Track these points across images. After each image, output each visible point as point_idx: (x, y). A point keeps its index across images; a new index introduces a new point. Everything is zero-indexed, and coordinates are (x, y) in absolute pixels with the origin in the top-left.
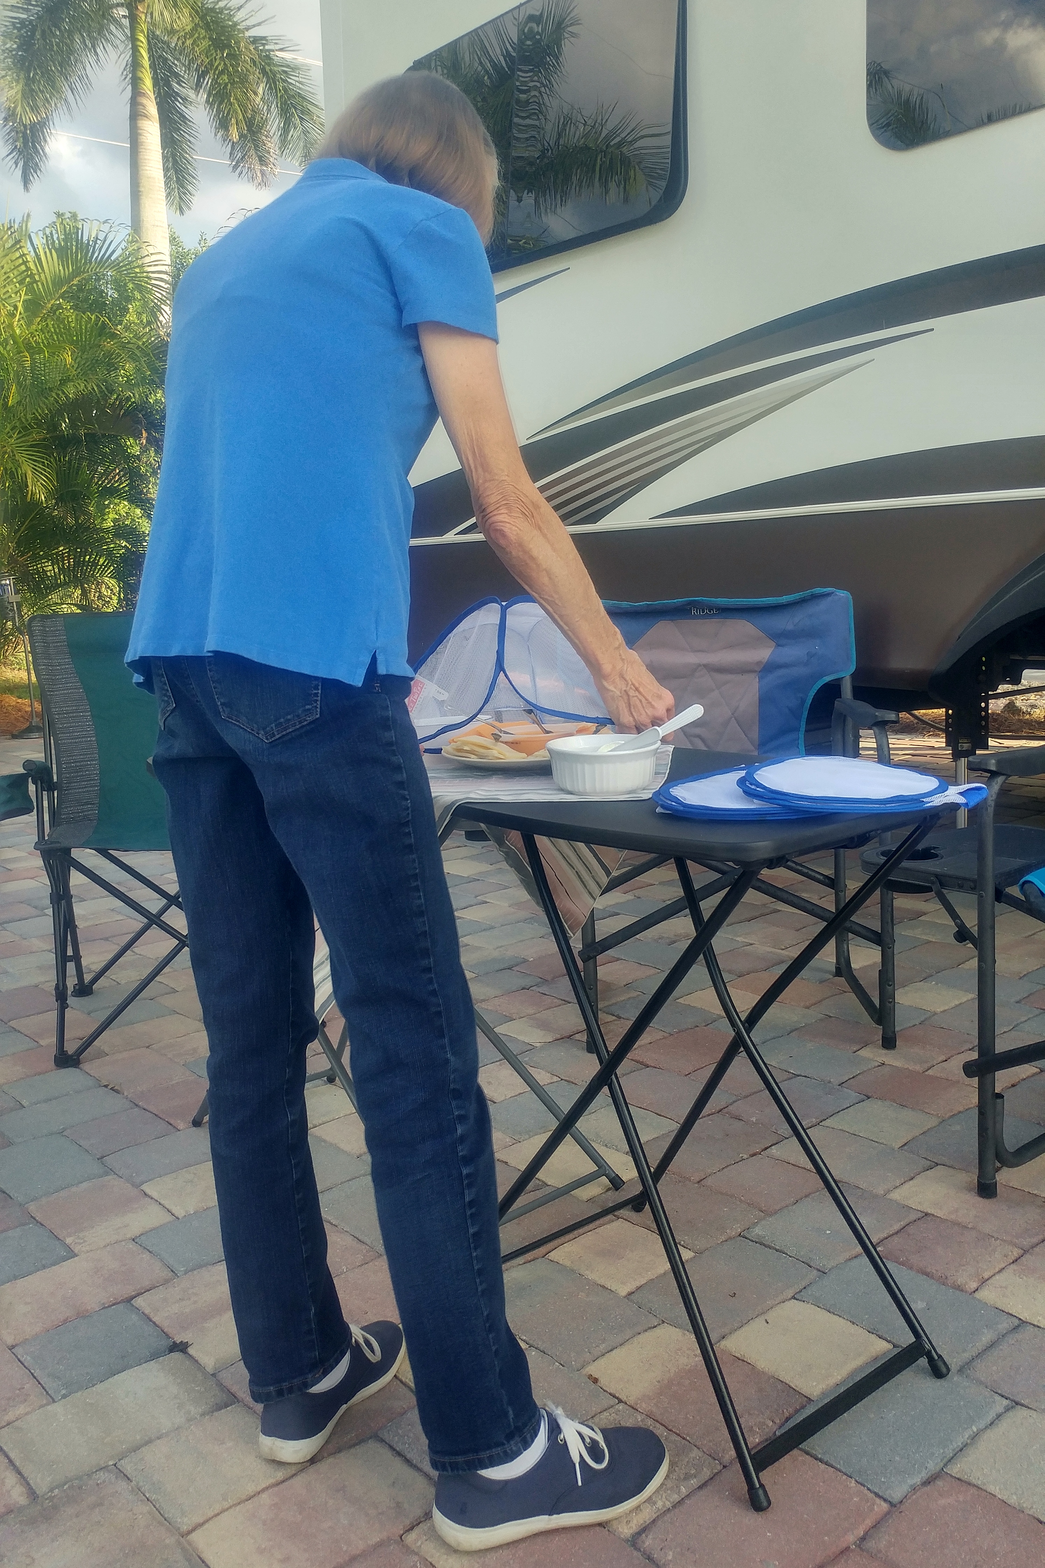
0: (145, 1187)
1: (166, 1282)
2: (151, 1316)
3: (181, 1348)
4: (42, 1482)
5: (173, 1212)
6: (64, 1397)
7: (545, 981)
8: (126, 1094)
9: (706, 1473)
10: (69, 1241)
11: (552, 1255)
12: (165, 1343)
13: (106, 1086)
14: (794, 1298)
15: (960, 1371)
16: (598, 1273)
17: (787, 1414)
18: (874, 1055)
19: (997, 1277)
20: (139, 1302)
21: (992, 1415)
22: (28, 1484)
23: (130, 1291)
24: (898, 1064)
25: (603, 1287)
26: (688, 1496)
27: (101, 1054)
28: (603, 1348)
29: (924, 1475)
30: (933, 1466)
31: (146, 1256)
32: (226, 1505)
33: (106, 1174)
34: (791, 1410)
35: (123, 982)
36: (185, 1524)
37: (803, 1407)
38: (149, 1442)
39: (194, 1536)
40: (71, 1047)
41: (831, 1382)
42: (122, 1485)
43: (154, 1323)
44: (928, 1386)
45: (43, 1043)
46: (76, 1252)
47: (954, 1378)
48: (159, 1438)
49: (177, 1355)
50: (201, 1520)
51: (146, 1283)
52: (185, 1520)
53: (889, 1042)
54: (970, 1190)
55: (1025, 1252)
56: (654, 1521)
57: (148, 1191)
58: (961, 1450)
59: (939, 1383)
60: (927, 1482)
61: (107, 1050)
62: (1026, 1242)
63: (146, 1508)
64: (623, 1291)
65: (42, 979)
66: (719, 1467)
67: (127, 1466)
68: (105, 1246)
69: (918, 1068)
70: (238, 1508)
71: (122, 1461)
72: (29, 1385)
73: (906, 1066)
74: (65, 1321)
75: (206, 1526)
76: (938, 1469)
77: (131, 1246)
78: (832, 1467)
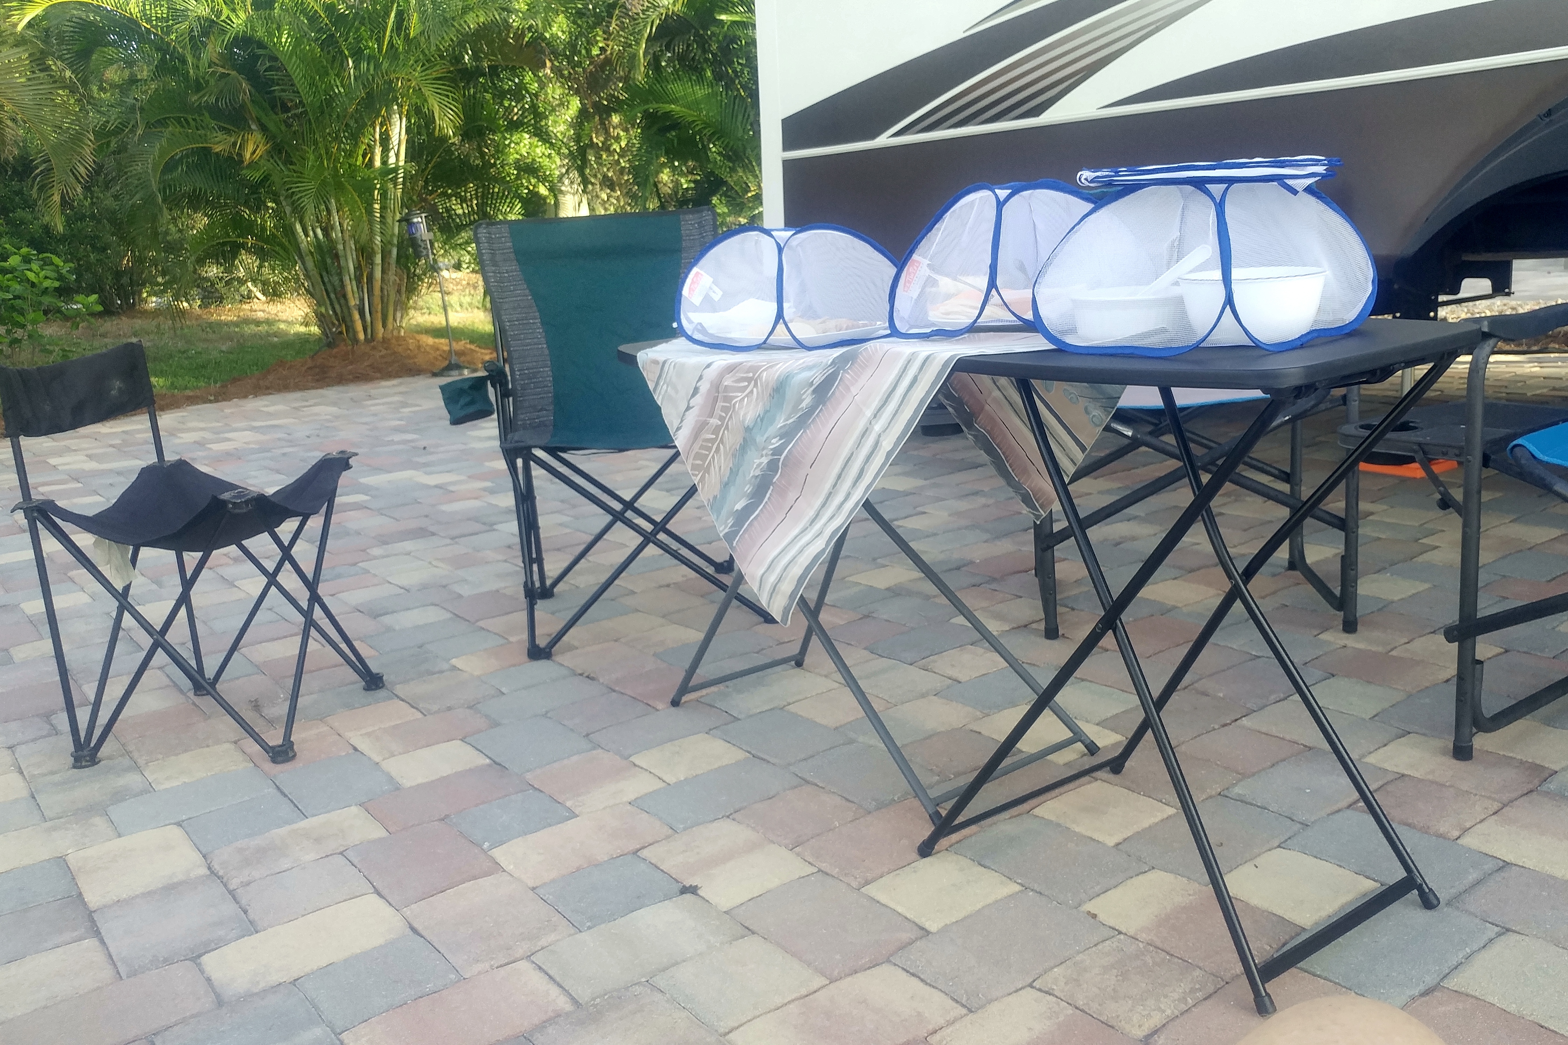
0: (634, 759)
1: (668, 837)
2: (659, 865)
3: (692, 890)
4: (584, 994)
5: (664, 779)
6: (589, 928)
7: (994, 580)
8: (601, 681)
9: (1211, 988)
10: (569, 804)
11: (1036, 811)
12: (677, 887)
13: (581, 675)
14: (1279, 846)
15: (1449, 904)
16: (1084, 827)
17: (1283, 941)
18: (1335, 638)
19: (1479, 826)
20: (644, 853)
21: (1485, 939)
22: (571, 995)
23: (634, 845)
24: (1361, 646)
25: (1091, 838)
26: (1194, 1006)
27: (571, 648)
28: (1097, 889)
29: (1422, 988)
30: (1430, 980)
31: (645, 815)
32: (757, 1013)
33: (594, 748)
34: (1287, 937)
35: (582, 586)
36: (723, 1027)
37: (1298, 935)
38: (676, 964)
39: (731, 1036)
40: (542, 642)
41: (1324, 914)
42: (658, 996)
43: (662, 871)
44: (1422, 916)
45: (513, 639)
46: (577, 813)
47: (1443, 909)
48: (684, 961)
49: (688, 896)
50: (736, 1025)
51: (650, 840)
52: (722, 1024)
53: (1350, 626)
54: (1444, 753)
55: (1505, 806)
56: (1164, 1025)
57: (637, 763)
58: (1456, 968)
59: (1429, 913)
60: (1425, 993)
61: (576, 643)
62: (1506, 797)
63: (685, 1014)
64: (1111, 842)
65: (503, 585)
66: (1222, 983)
67: (660, 981)
68: (604, 808)
69: (1380, 649)
70: (769, 1015)
71: (654, 979)
72: (556, 918)
73: (1369, 648)
74: (578, 869)
75: (741, 1029)
76: (1435, 982)
77: (629, 807)
78: (1331, 981)
